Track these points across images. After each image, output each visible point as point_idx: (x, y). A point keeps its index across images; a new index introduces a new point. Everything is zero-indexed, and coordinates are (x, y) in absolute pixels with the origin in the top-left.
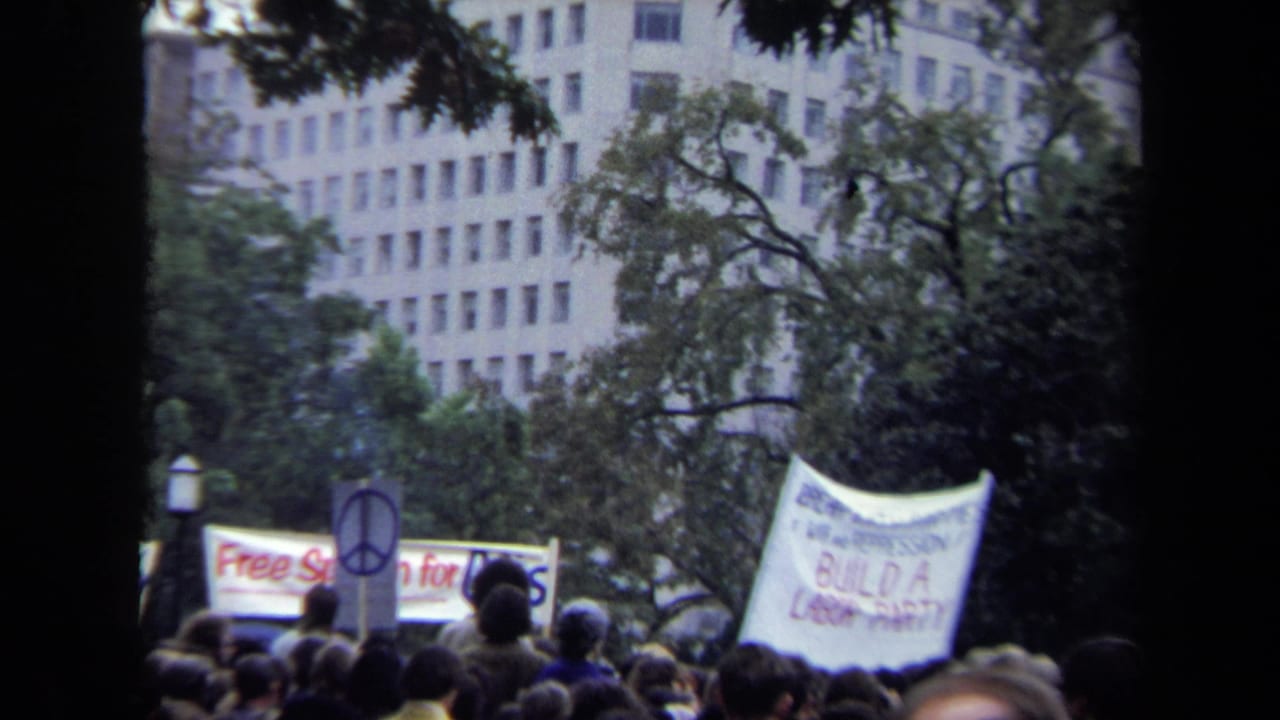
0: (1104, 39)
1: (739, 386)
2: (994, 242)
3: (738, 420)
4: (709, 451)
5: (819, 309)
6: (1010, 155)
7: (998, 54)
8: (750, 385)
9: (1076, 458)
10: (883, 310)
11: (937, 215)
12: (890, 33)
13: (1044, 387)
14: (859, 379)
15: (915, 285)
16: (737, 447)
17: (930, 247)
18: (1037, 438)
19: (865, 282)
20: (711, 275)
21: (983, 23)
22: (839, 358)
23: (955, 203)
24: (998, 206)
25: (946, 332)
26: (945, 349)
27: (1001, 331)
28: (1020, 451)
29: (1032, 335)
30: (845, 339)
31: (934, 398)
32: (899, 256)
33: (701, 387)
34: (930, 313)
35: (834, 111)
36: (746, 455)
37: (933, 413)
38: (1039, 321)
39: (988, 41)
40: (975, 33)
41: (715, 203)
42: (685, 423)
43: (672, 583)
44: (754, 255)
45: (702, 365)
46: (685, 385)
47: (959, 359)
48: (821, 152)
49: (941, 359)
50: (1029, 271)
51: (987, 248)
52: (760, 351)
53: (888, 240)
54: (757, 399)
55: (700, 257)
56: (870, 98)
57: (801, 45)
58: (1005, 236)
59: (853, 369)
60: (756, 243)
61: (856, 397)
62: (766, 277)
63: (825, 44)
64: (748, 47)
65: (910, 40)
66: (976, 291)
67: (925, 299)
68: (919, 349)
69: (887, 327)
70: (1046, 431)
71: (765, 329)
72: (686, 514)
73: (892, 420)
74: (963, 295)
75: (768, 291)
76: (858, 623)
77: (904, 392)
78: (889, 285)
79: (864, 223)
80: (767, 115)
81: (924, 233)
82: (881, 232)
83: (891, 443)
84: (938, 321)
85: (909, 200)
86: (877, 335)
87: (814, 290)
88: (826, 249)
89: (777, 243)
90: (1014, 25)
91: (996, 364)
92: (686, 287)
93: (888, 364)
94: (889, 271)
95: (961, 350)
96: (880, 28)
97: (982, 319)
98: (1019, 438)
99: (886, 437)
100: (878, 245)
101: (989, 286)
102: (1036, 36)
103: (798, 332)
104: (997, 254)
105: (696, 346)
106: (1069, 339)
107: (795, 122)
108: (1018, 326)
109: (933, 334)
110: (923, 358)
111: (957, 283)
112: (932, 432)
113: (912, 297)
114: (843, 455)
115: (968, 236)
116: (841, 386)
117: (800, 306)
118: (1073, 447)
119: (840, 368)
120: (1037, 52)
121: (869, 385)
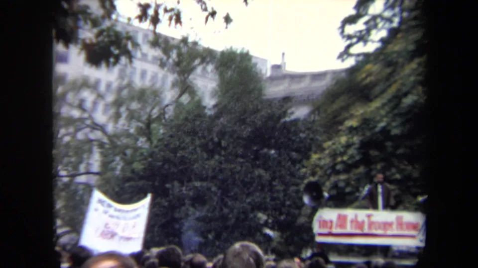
0: (199, 65)
1: (82, 168)
2: (161, 127)
3: (82, 179)
4: (73, 188)
5: (107, 146)
6: (166, 102)
7: (166, 69)
8: (86, 168)
9: (185, 192)
10: (127, 147)
11: (144, 118)
12: (131, 62)
13: (176, 170)
14: (119, 167)
15: (137, 140)
16: (81, 187)
17: (141, 128)
18: (173, 186)
19: (122, 138)
20: (74, 135)
21: (161, 60)
22: (113, 161)
23: (150, 116)
24: (162, 117)
25: (145, 154)
26: (145, 159)
27: (162, 153)
28: (168, 189)
29: (172, 155)
30: (116, 155)
31: (142, 173)
32: (132, 131)
33: (70, 169)
34: (141, 148)
35: (115, 85)
36: (84, 189)
37: (141, 178)
38: (174, 151)
39: (162, 65)
40: (159, 62)
41: (76, 113)
42: (66, 180)
43: (61, 227)
44: (87, 130)
45: (71, 162)
46: (66, 168)
47: (150, 162)
48: (110, 98)
49: (145, 162)
50: (171, 136)
51: (159, 130)
52: (89, 158)
53: (129, 126)
54: (88, 173)
55: (71, 130)
56: (125, 82)
57: (104, 65)
58: (165, 125)
59: (118, 164)
60: (88, 126)
61: (118, 172)
62: (92, 136)
63: (111, 65)
64: (88, 65)
65: (138, 64)
66: (155, 142)
67: (139, 144)
68: (138, 159)
69: (129, 152)
70: (176, 184)
71: (90, 151)
72: (65, 207)
73: (129, 180)
74: (151, 143)
75: (91, 141)
76: (116, 238)
77: (133, 171)
78: (129, 139)
79: (122, 121)
80: (94, 86)
81: (140, 124)
82: (127, 124)
83: (129, 187)
84: (144, 151)
85: (136, 115)
86: (125, 154)
87: (105, 140)
88: (110, 128)
89: (95, 126)
90: (171, 61)
91: (160, 164)
92: (67, 139)
93: (128, 163)
94: (129, 135)
95: (150, 159)
96: (128, 60)
97: (156, 150)
98: (168, 186)
99: (127, 185)
100: (126, 128)
101: (160, 140)
102: (178, 64)
103: (101, 153)
104: (162, 131)
105: (70, 156)
106: (183, 157)
107: (102, 88)
108: (168, 152)
109: (142, 154)
110: (139, 161)
111: (149, 139)
112: (141, 183)
113: (136, 143)
114: (113, 190)
115: (154, 125)
116: (114, 169)
117: (101, 145)
118: (184, 188)
119: (113, 164)
120: (178, 69)
121: (123, 170)
